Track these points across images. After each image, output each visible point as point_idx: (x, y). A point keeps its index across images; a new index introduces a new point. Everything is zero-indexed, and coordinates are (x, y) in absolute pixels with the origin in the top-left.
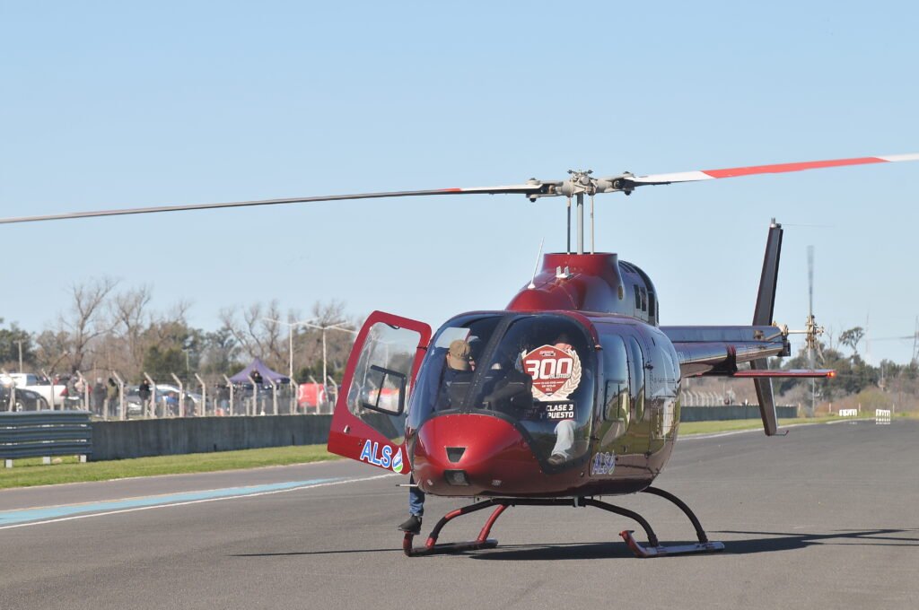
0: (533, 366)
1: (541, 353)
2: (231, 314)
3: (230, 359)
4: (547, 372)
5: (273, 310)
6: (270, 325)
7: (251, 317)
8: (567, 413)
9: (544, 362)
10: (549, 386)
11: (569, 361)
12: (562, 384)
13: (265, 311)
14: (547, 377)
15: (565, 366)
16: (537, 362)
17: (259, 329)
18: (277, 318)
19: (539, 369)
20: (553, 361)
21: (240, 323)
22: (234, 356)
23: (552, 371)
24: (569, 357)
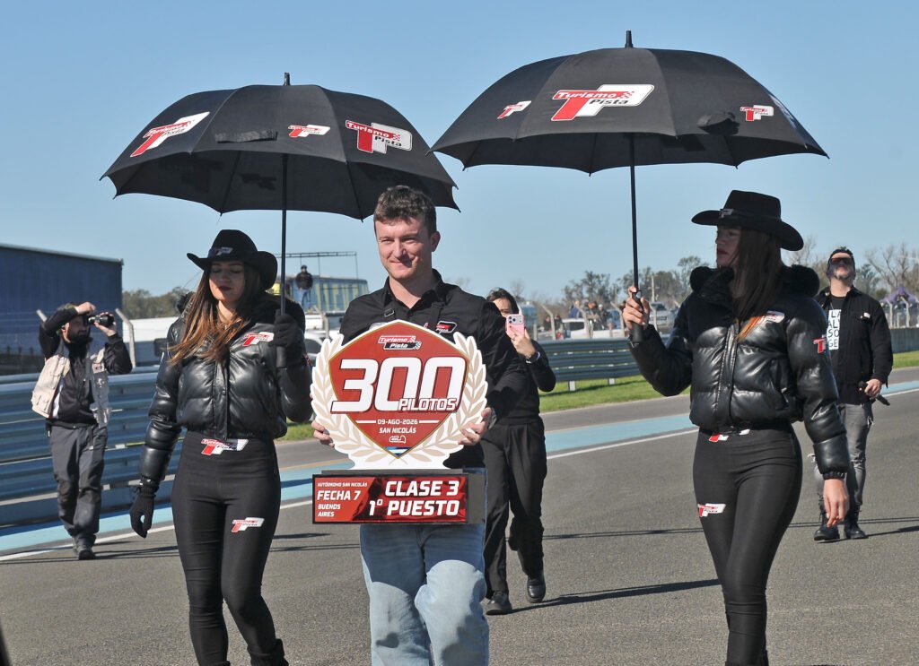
0: (360, 374)
1: (383, 340)
2: (872, 254)
3: (871, 286)
4: (396, 391)
5: (903, 250)
6: (902, 261)
7: (887, 255)
8: (441, 503)
9: (390, 364)
10: (398, 432)
11: (457, 365)
12: (435, 427)
13: (897, 251)
14: (394, 406)
15: (443, 375)
16: (370, 365)
17: (893, 264)
18: (907, 255)
19: (375, 385)
20: (413, 364)
21: (880, 260)
22: (874, 284)
23: (410, 391)
24: (456, 354)
